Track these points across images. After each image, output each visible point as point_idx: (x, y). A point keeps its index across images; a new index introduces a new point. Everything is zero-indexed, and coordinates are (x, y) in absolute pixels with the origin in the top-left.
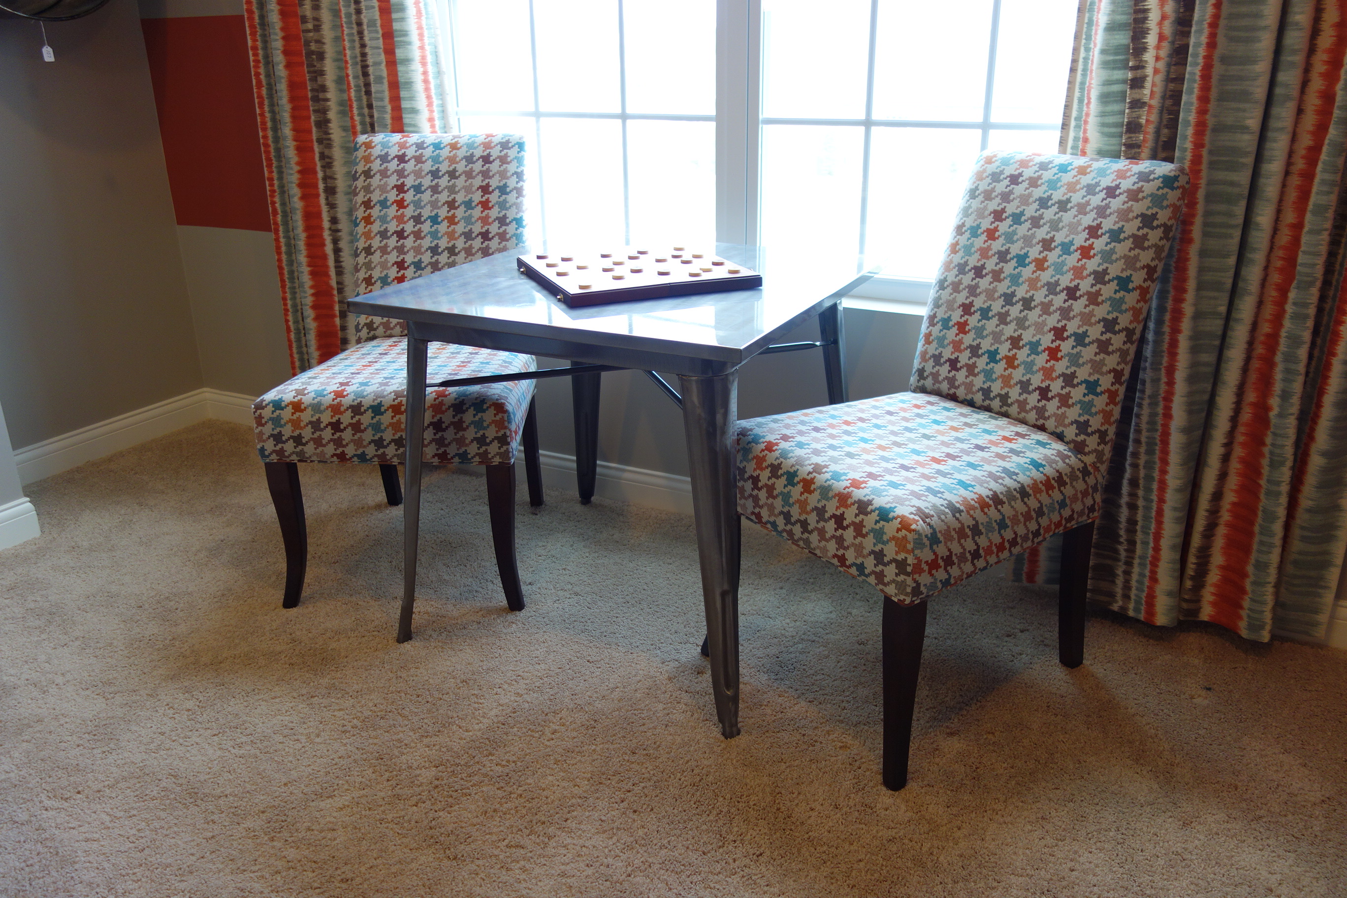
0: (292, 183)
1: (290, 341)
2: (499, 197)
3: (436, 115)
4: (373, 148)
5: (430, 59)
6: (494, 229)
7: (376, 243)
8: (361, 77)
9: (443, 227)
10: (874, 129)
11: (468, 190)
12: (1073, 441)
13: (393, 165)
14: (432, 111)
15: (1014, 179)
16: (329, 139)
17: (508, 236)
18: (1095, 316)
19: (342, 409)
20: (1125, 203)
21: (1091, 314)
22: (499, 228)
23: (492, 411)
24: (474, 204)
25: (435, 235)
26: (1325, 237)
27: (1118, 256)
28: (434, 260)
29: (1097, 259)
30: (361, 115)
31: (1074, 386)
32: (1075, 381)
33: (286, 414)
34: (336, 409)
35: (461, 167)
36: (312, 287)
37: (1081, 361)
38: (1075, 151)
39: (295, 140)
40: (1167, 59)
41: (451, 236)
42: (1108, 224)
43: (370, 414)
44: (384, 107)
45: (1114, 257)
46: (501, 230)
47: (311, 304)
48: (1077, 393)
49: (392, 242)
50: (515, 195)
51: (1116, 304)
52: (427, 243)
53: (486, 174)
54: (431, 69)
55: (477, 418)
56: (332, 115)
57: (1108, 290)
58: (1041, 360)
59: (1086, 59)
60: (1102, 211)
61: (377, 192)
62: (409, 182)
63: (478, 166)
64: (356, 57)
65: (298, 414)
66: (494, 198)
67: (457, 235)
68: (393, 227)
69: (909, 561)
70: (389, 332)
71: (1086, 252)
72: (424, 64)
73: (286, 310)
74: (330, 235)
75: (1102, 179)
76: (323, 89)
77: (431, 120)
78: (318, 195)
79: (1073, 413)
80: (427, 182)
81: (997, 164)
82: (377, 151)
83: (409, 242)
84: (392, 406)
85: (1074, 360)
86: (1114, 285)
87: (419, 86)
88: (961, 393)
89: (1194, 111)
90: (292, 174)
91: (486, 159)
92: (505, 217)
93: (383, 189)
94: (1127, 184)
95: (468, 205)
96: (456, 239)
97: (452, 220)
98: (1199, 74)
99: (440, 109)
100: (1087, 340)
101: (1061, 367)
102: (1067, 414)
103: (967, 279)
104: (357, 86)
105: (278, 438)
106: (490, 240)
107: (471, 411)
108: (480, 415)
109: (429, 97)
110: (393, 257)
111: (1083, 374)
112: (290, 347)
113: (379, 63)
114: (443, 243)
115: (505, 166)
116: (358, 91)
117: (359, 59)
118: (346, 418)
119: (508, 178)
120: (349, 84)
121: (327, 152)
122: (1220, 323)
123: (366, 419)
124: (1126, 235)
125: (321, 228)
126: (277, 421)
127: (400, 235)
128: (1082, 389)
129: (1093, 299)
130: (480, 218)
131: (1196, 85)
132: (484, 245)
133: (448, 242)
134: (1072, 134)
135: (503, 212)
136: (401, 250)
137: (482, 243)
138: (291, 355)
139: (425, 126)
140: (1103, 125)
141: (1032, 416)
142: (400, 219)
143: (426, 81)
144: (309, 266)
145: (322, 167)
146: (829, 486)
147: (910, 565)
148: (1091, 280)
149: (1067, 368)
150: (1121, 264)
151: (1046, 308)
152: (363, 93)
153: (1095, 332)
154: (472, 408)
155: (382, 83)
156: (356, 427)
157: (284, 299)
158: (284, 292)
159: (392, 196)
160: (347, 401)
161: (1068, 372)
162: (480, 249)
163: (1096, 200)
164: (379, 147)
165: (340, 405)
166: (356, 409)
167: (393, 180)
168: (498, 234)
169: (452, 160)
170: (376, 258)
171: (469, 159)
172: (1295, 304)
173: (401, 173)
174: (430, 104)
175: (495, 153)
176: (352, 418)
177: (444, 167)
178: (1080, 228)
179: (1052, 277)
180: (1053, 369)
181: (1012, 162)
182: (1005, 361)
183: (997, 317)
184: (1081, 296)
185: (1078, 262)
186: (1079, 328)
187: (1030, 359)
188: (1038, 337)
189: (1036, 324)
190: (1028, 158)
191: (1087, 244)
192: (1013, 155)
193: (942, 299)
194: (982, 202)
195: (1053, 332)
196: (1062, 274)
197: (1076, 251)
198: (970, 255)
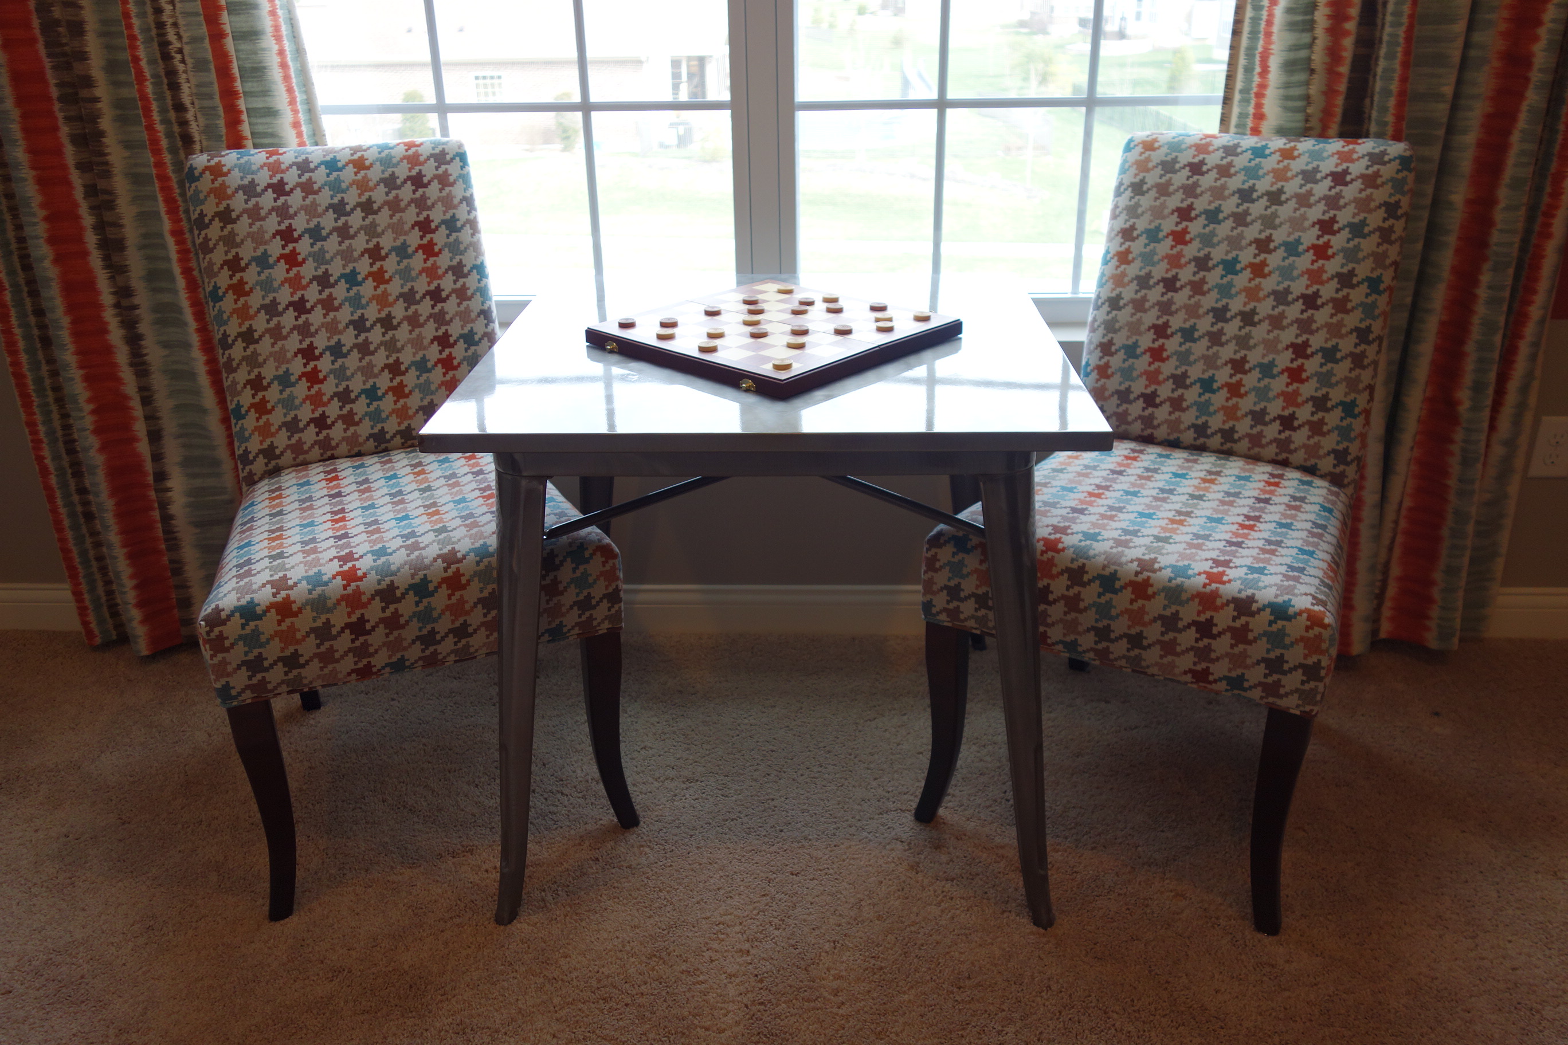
0: (37, 237)
1: (48, 488)
2: (448, 236)
3: (302, 117)
4: (226, 174)
5: (284, 30)
6: (447, 283)
7: (260, 323)
8: (160, 61)
9: (368, 289)
10: (950, 112)
11: (397, 229)
12: (1330, 474)
13: (268, 200)
14: (295, 112)
15: (1196, 169)
16: (107, 163)
17: (469, 293)
18: (1345, 326)
19: (364, 599)
20: (1361, 191)
21: (1340, 324)
22: (455, 282)
23: (598, 558)
24: (410, 250)
25: (356, 302)
26: (1522, 212)
27: (1365, 253)
28: (361, 339)
29: (1339, 259)
30: (165, 121)
31: (1327, 410)
32: (1329, 404)
33: (269, 625)
34: (353, 600)
35: (379, 195)
36: (89, 401)
37: (1334, 380)
38: (1240, 130)
39: (33, 168)
40: (1358, 18)
41: (382, 300)
42: (1344, 217)
43: (411, 598)
44: (214, 108)
45: (1361, 255)
46: (459, 285)
47: (91, 427)
48: (1333, 418)
49: (289, 319)
50: (470, 232)
51: (1369, 310)
52: (345, 315)
53: (421, 204)
54: (287, 45)
55: (578, 573)
56: (106, 123)
57: (1357, 295)
58: (1279, 384)
59: (1255, 20)
60: (1333, 202)
61: (249, 244)
62: (300, 224)
63: (406, 193)
64: (149, 30)
65: (288, 621)
66: (440, 238)
67: (391, 299)
68: (285, 296)
69: (1324, 664)
70: (301, 458)
71: (1321, 252)
72: (278, 39)
73: (37, 443)
74: (117, 315)
75: (1321, 164)
76: (88, 82)
77: (296, 125)
78: (85, 254)
79: (1329, 442)
80: (328, 222)
81: (1164, 150)
82: (234, 179)
83: (316, 318)
84: (444, 580)
85: (1325, 379)
86: (1364, 288)
87: (276, 74)
88: (1161, 433)
89: (1397, 79)
90: (35, 224)
91: (418, 181)
92: (461, 265)
93: (258, 239)
94: (1357, 168)
95: (402, 251)
96: (391, 305)
97: (379, 277)
98: (1403, 35)
99: (306, 107)
100: (1339, 355)
101: (1308, 389)
102: (1322, 444)
103: (1155, 295)
104: (156, 76)
105: (255, 665)
106: (444, 300)
107: (568, 565)
108: (582, 568)
109: (290, 90)
110: (293, 343)
111: (1337, 394)
112: (51, 498)
113: (201, 40)
114: (372, 313)
115: (447, 189)
116: (157, 84)
117: (154, 32)
118: (374, 612)
119: (455, 207)
120: (140, 73)
121: (101, 184)
122: (1406, 315)
123: (407, 607)
124: (1371, 228)
125: (99, 307)
126: (252, 639)
127: (300, 307)
128: (1338, 412)
129: (1340, 306)
130: (423, 270)
131: (1399, 49)
132: (437, 309)
133: (379, 311)
134: (1236, 110)
135: (458, 258)
136: (304, 330)
137: (433, 307)
138: (54, 511)
139: (290, 135)
140: (1287, 98)
141: (1271, 451)
142: (295, 283)
143: (284, 65)
144: (81, 367)
145: (92, 208)
146: (1178, 586)
147: (1323, 668)
148: (1334, 284)
149: (1316, 390)
150: (1369, 263)
151: (1276, 322)
152: (165, 87)
153: (1347, 345)
154: (569, 560)
155: (208, 70)
156: (393, 623)
157: (31, 425)
158: (30, 413)
159: (276, 248)
160: (369, 585)
161: (1319, 394)
162: (431, 316)
163: (1322, 189)
164: (236, 174)
165: (358, 593)
166: (388, 594)
167: (272, 224)
168: (454, 291)
169: (363, 186)
170: (265, 347)
171: (390, 182)
172: (1490, 288)
173: (283, 212)
174: (292, 102)
175: (429, 170)
176: (383, 610)
177: (352, 198)
178: (1307, 224)
179: (1278, 284)
180: (1296, 393)
181: (1183, 146)
182: (1225, 389)
183: (1207, 338)
184: (1323, 304)
185: (1312, 264)
186: (1326, 342)
187: (1262, 384)
188: (1270, 357)
189: (1265, 342)
190: (1204, 142)
191: (1321, 242)
192: (1181, 138)
193: (1117, 321)
194: (1156, 199)
195: (1291, 350)
196: (1293, 280)
197: (1307, 250)
198: (1153, 264)
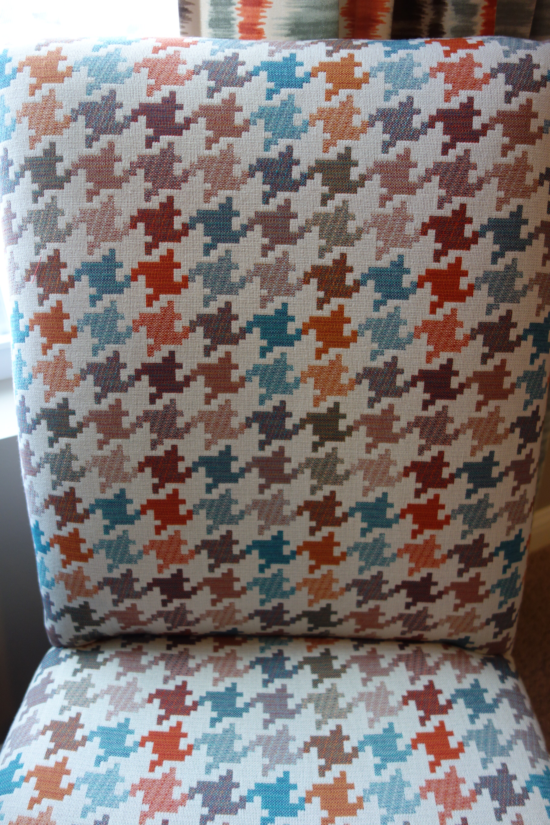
15: (161, 118)
18: (502, 419)
20: (505, 150)
21: (495, 417)
27: (525, 280)
29: (481, 297)
37: (491, 513)
42: (482, 207)
45: (519, 284)
57: (519, 362)
58: (400, 534)
60: (454, 178)
71: (446, 285)
85: (476, 515)
86: (530, 346)
94: (489, 100)
100: (496, 472)
101: (449, 536)
103: (136, 400)
111: (498, 535)
124: (531, 227)
129: (492, 385)
148: (477, 346)
149: (463, 534)
151: (380, 428)
153: (507, 451)
161: (468, 540)
163: (428, 150)
178: (411, 228)
179: (374, 355)
180: (431, 545)
181: (122, 67)
182: (306, 554)
183: (255, 471)
184: (462, 387)
185: (433, 311)
186: (473, 454)
187: (369, 538)
188: (378, 492)
189: (364, 465)
190: (162, 54)
191: (443, 264)
192: (111, 48)
193: (73, 457)
194: (91, 194)
195: (413, 475)
196: (400, 345)
197: (420, 284)
198: (119, 339)
